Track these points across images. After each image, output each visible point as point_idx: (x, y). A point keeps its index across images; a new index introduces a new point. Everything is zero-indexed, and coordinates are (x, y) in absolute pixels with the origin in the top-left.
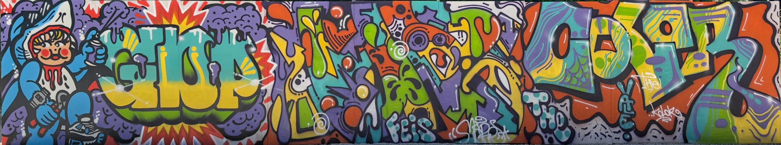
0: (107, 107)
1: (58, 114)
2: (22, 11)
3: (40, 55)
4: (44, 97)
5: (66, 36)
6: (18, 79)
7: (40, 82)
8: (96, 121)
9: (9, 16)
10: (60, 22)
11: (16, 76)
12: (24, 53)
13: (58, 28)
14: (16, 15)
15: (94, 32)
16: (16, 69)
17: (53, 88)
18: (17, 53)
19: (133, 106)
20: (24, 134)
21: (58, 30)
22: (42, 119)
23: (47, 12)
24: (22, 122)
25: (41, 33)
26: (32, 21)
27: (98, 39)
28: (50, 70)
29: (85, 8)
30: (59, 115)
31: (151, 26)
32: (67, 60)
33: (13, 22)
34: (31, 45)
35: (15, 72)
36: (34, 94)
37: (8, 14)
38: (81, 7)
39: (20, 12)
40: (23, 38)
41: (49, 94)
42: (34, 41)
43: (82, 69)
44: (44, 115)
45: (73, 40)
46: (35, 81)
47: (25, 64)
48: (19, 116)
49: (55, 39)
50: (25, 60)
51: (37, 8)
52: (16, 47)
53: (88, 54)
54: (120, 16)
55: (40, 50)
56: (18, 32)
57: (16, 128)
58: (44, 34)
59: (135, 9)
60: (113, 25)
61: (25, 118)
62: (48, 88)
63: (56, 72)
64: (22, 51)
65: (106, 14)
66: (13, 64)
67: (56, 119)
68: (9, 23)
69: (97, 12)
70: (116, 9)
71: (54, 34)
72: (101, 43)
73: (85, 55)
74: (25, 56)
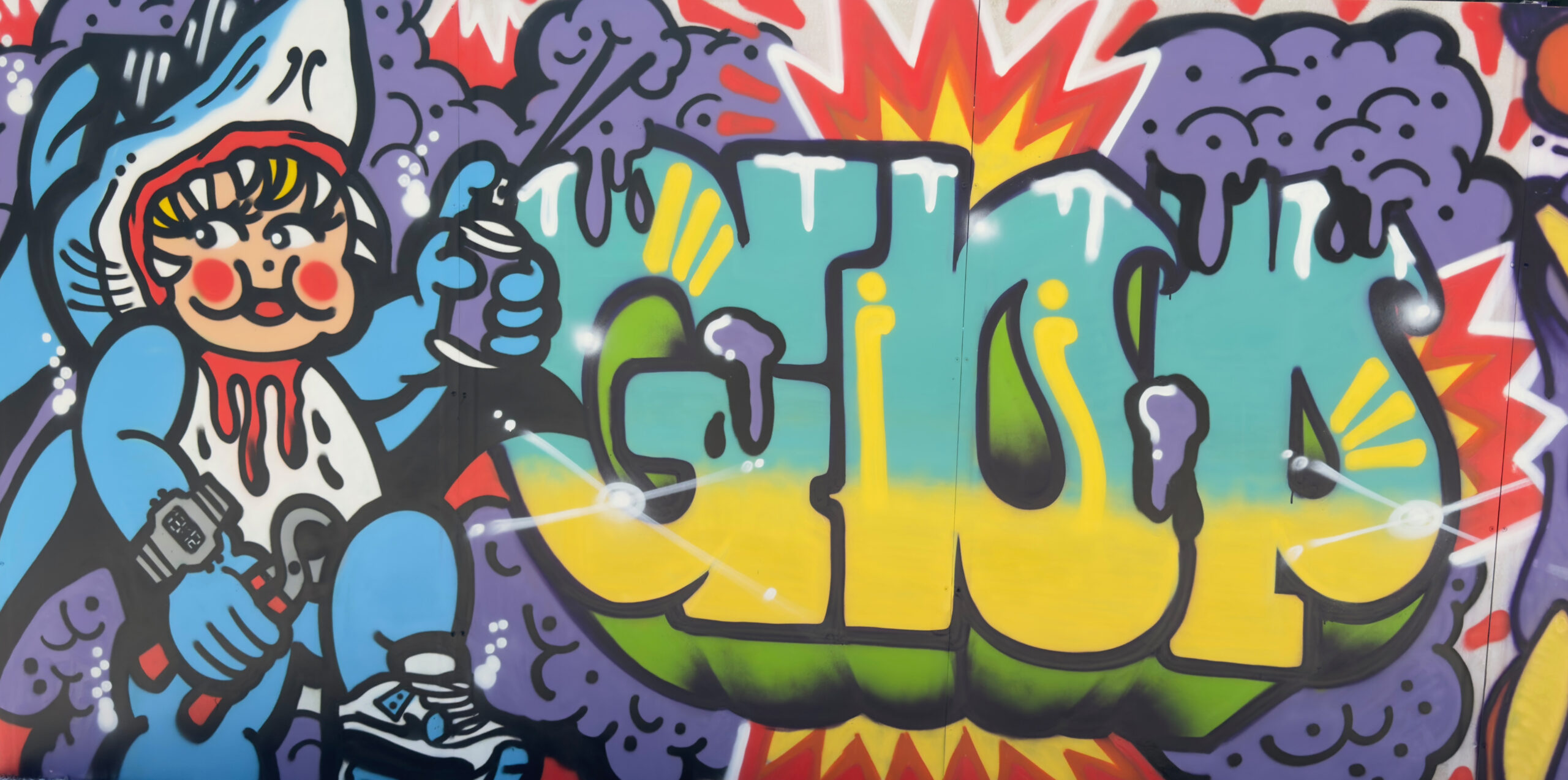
0: (547, 604)
1: (285, 621)
2: (88, 37)
3: (184, 290)
4: (208, 527)
5: (324, 187)
6: (73, 420)
7: (189, 444)
8: (486, 675)
9: (19, 65)
10: (290, 108)
11: (62, 402)
12: (104, 279)
13: (280, 138)
14: (54, 57)
15: (480, 173)
16: (65, 361)
17: (257, 482)
18: (64, 275)
19: (693, 608)
20: (107, 719)
21: (282, 153)
22: (198, 647)
23: (221, 44)
24: (97, 652)
25: (192, 163)
26: (141, 98)
27: (506, 215)
28: (237, 379)
29: (431, 25)
30: (286, 632)
31: (810, 148)
32: (335, 326)
33: (43, 95)
34: (137, 229)
35: (58, 383)
36: (156, 505)
37: (16, 49)
38: (412, 21)
39: (75, 43)
40: (96, 192)
41: (236, 511)
42: (153, 209)
43: (414, 385)
44: (211, 627)
45: (364, 213)
46: (161, 435)
47: (109, 337)
48: (84, 622)
49: (267, 202)
50: (105, 319)
51: (166, 21)
52: (60, 241)
53: (449, 297)
54: (631, 79)
55: (184, 263)
56: (69, 154)
57: (67, 681)
58: (207, 174)
59: (722, 39)
60: (590, 138)
61: (110, 633)
62: (230, 479)
63: (271, 394)
64: (92, 266)
65: (550, 67)
66: (48, 337)
67: (271, 653)
68: (21, 101)
69: (498, 50)
70: (613, 41)
71: (261, 171)
72: (521, 236)
73: (433, 301)
74: (106, 293)
